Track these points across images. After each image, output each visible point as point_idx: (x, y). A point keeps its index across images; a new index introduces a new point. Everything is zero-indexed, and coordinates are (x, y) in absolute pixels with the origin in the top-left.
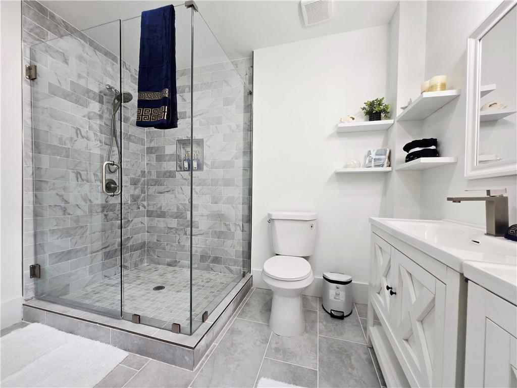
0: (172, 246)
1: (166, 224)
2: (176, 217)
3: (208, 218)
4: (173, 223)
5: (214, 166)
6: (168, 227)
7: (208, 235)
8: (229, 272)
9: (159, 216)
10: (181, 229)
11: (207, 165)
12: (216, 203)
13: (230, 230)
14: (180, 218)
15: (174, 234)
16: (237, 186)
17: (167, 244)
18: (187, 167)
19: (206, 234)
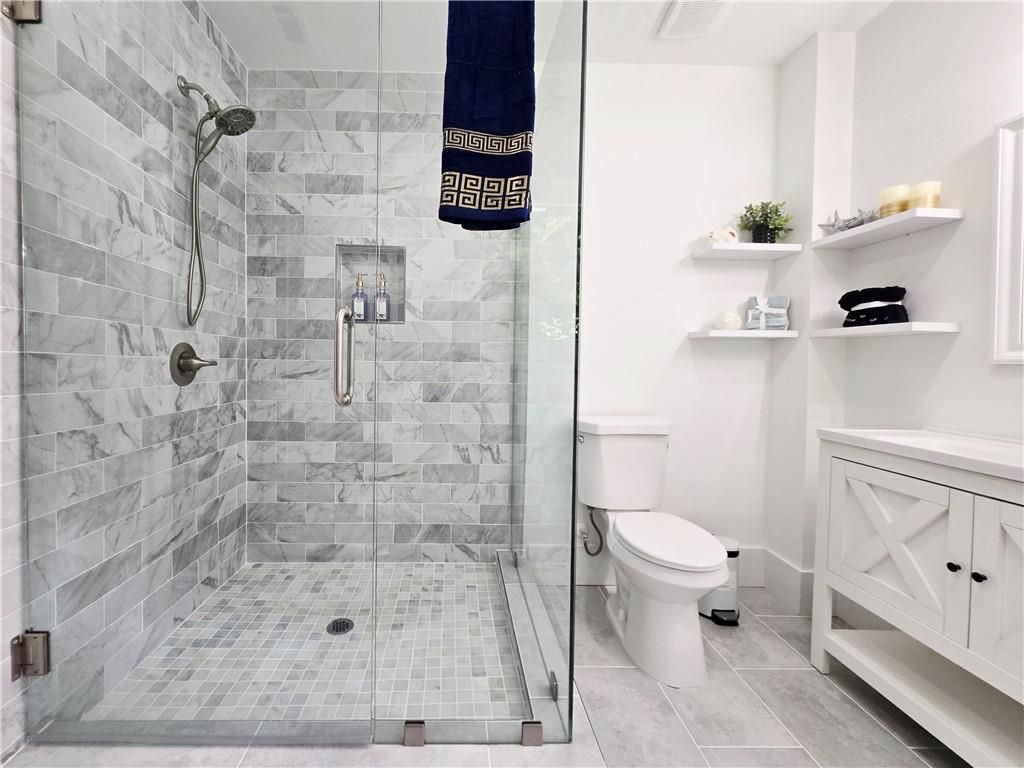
0: (321, 509)
1: (307, 455)
2: (335, 437)
3: (415, 437)
4: (325, 452)
5: (430, 312)
6: (312, 464)
7: (416, 475)
8: (464, 556)
9: (283, 437)
10: (348, 466)
11: (414, 310)
12: (436, 399)
13: (468, 461)
14: (345, 440)
15: (328, 479)
16: (487, 360)
17: (308, 507)
18: (362, 312)
19: (412, 473)
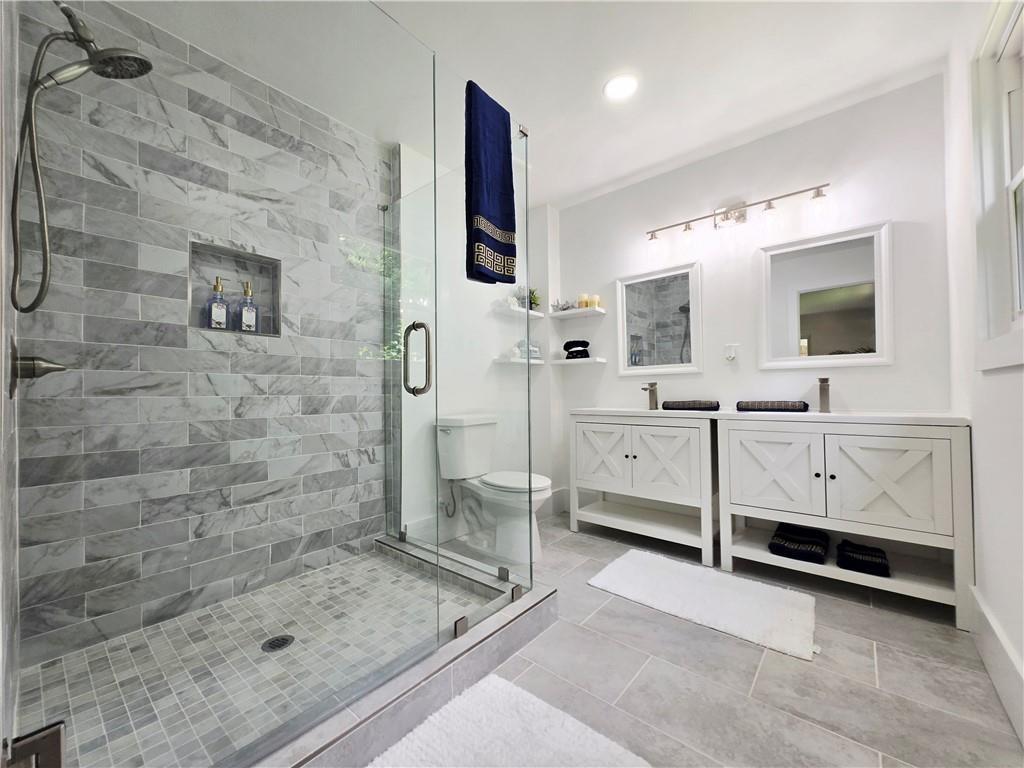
0: (168, 554)
1: (143, 491)
2: (188, 463)
3: (294, 450)
4: (179, 482)
5: (310, 328)
6: (153, 501)
7: (295, 489)
8: (347, 553)
10: (209, 494)
11: (291, 325)
12: (316, 411)
13: (348, 465)
14: (203, 464)
15: (179, 515)
16: (362, 376)
17: (146, 557)
19: (290, 488)
